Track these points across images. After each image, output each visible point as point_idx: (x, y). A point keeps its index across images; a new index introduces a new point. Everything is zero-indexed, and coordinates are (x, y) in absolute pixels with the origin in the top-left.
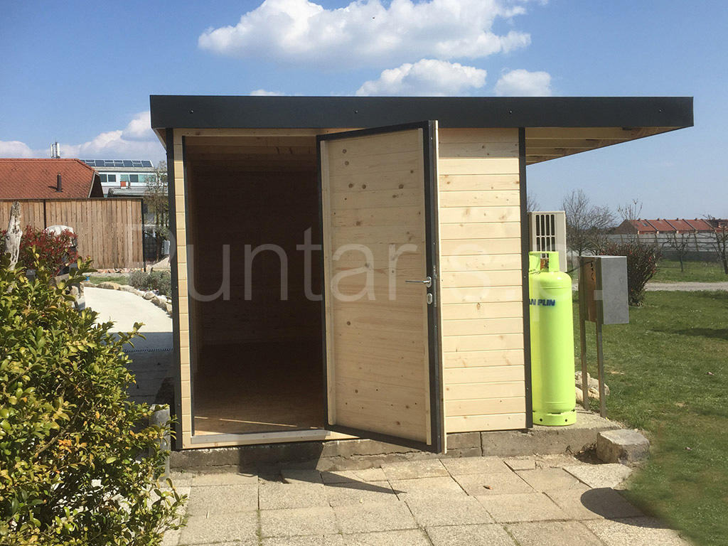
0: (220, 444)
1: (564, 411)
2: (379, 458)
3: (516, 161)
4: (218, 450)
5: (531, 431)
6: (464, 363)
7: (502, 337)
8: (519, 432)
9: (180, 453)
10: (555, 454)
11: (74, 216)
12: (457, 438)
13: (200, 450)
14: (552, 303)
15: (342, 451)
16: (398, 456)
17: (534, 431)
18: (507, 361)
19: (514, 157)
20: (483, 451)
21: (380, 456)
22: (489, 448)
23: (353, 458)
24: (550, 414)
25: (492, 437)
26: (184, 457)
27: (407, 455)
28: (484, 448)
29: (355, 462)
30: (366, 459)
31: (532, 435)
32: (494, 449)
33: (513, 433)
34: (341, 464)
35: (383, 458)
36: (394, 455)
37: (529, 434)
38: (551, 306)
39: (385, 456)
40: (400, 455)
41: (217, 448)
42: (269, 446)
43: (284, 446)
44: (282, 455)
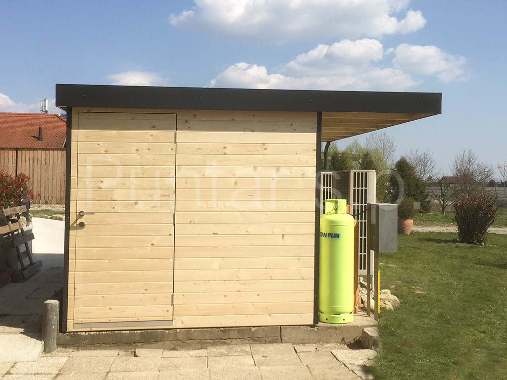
0: (94, 329)
1: (342, 313)
2: (207, 343)
3: (314, 135)
4: (92, 333)
5: (317, 326)
6: (271, 277)
7: (299, 259)
8: (309, 327)
9: (65, 334)
10: (333, 343)
11: (39, 162)
12: (264, 330)
13: (79, 333)
14: (337, 236)
15: (180, 336)
16: (221, 341)
17: (319, 326)
18: (302, 276)
19: (313, 132)
20: (281, 339)
21: (208, 341)
22: (286, 338)
23: (188, 342)
24: (333, 315)
25: (289, 330)
26: (68, 337)
27: (227, 341)
28: (283, 338)
29: (189, 345)
30: (198, 343)
31: (318, 329)
32: (290, 338)
33: (304, 327)
34: (179, 345)
35: (209, 342)
36: (218, 341)
37: (315, 329)
38: (337, 239)
39: (211, 341)
40: (222, 340)
41: (91, 331)
42: (128, 332)
43: (139, 332)
44: (137, 338)
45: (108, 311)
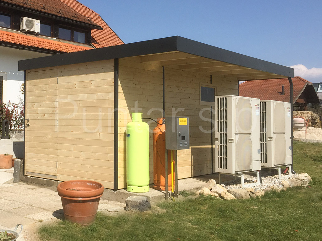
0: (32, 176)
1: (133, 185)
3: (113, 73)
4: (32, 177)
8: (112, 190)
9: (24, 176)
13: (28, 176)
19: (113, 71)
26: (25, 178)
38: (129, 137)
41: (31, 176)
42: (42, 179)
43: (46, 179)
44: (45, 183)
45: (36, 167)
